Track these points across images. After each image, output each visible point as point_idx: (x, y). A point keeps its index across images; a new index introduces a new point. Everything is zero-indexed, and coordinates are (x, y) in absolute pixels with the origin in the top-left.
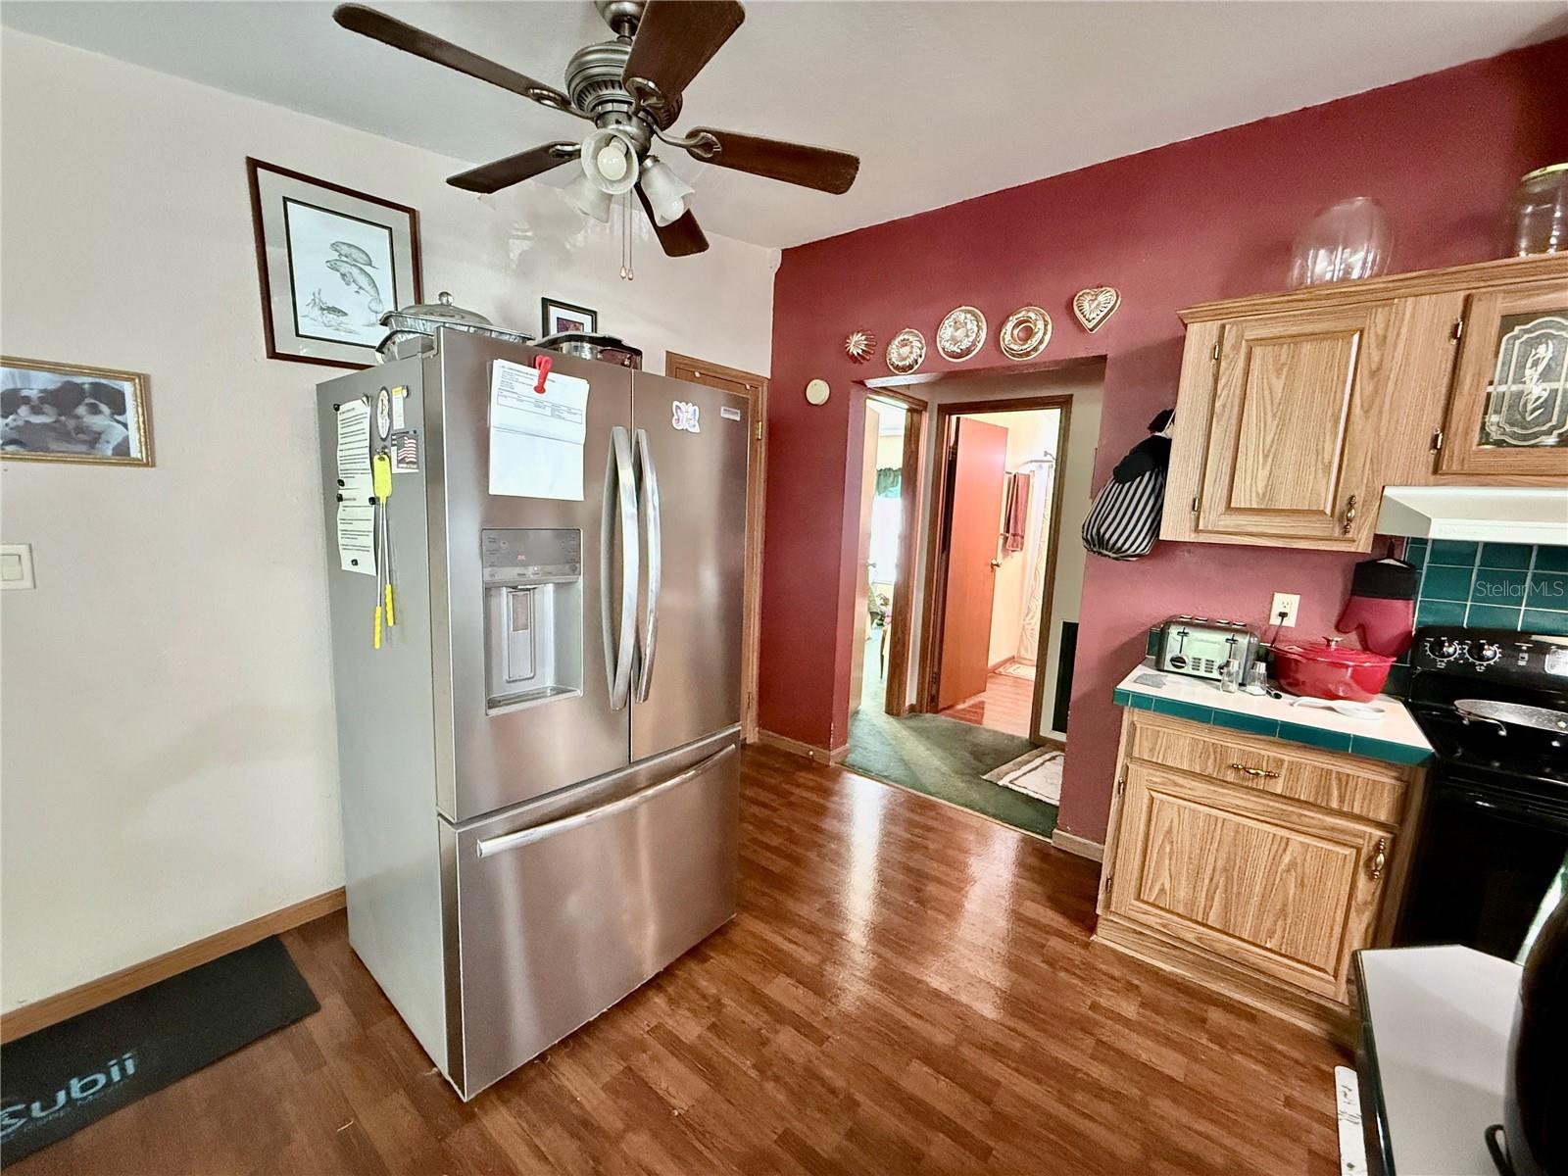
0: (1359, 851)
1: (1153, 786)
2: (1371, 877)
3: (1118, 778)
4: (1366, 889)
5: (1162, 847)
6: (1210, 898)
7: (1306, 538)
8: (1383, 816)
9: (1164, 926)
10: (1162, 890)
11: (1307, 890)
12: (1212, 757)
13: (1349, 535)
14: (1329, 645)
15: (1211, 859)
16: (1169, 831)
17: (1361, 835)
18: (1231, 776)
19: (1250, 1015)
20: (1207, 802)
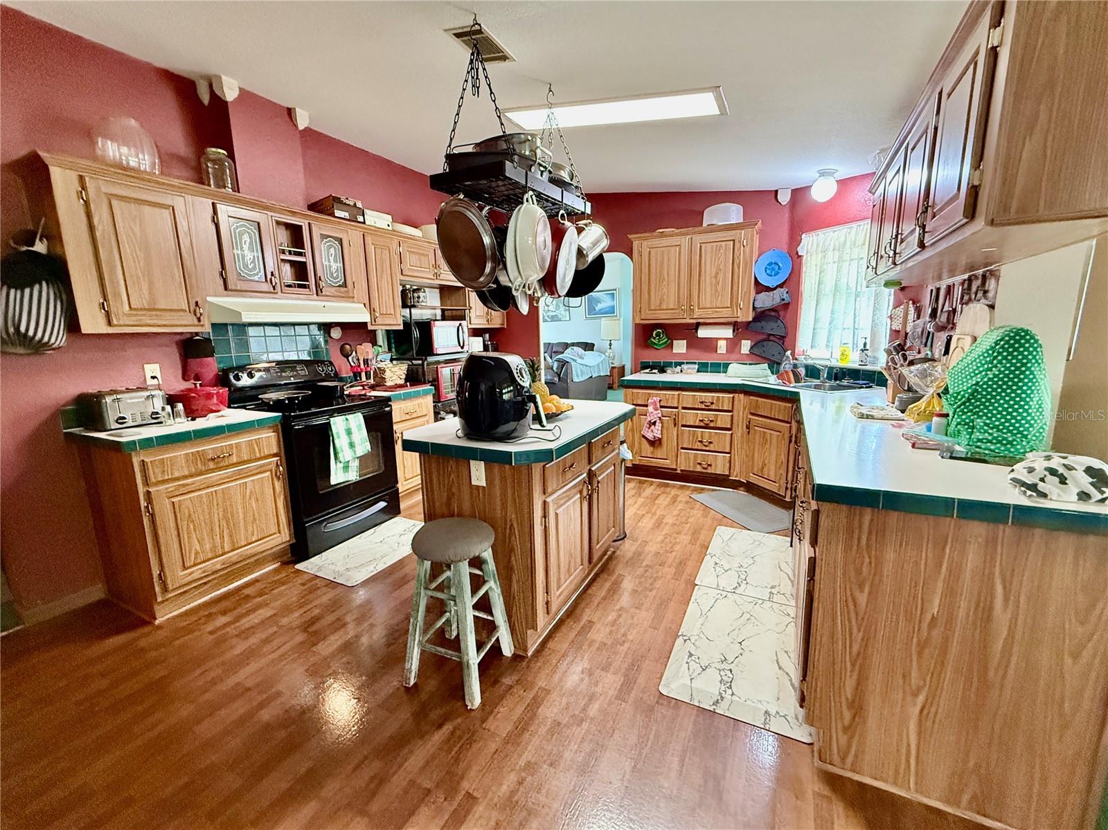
0: (271, 471)
1: (169, 495)
2: (279, 478)
3: (143, 504)
4: (278, 485)
5: (188, 528)
6: (222, 537)
7: (181, 326)
8: (275, 450)
9: (204, 572)
10: (197, 553)
11: (260, 502)
12: (199, 459)
13: (202, 323)
14: (196, 387)
15: (216, 516)
16: (190, 515)
17: (269, 464)
18: (212, 465)
19: (256, 581)
20: (204, 486)
